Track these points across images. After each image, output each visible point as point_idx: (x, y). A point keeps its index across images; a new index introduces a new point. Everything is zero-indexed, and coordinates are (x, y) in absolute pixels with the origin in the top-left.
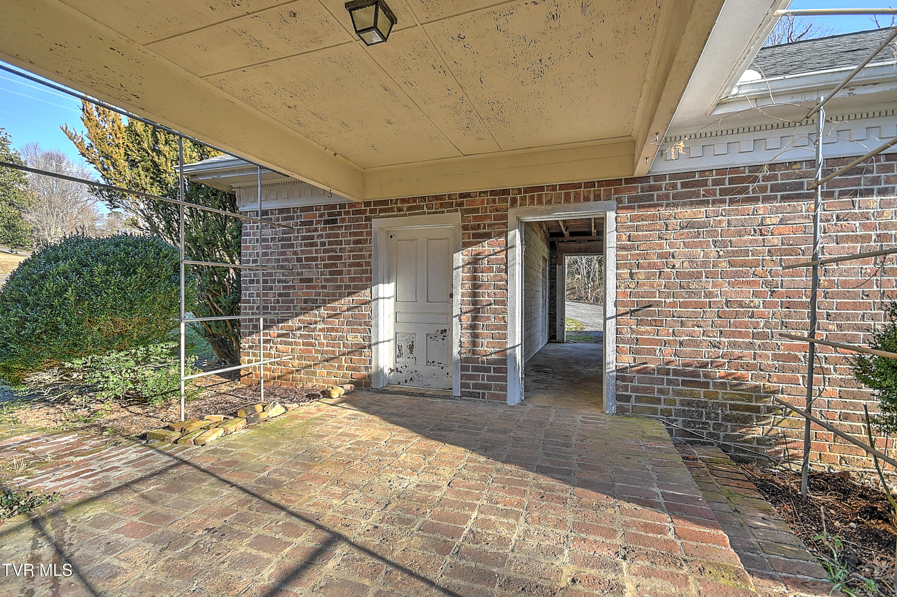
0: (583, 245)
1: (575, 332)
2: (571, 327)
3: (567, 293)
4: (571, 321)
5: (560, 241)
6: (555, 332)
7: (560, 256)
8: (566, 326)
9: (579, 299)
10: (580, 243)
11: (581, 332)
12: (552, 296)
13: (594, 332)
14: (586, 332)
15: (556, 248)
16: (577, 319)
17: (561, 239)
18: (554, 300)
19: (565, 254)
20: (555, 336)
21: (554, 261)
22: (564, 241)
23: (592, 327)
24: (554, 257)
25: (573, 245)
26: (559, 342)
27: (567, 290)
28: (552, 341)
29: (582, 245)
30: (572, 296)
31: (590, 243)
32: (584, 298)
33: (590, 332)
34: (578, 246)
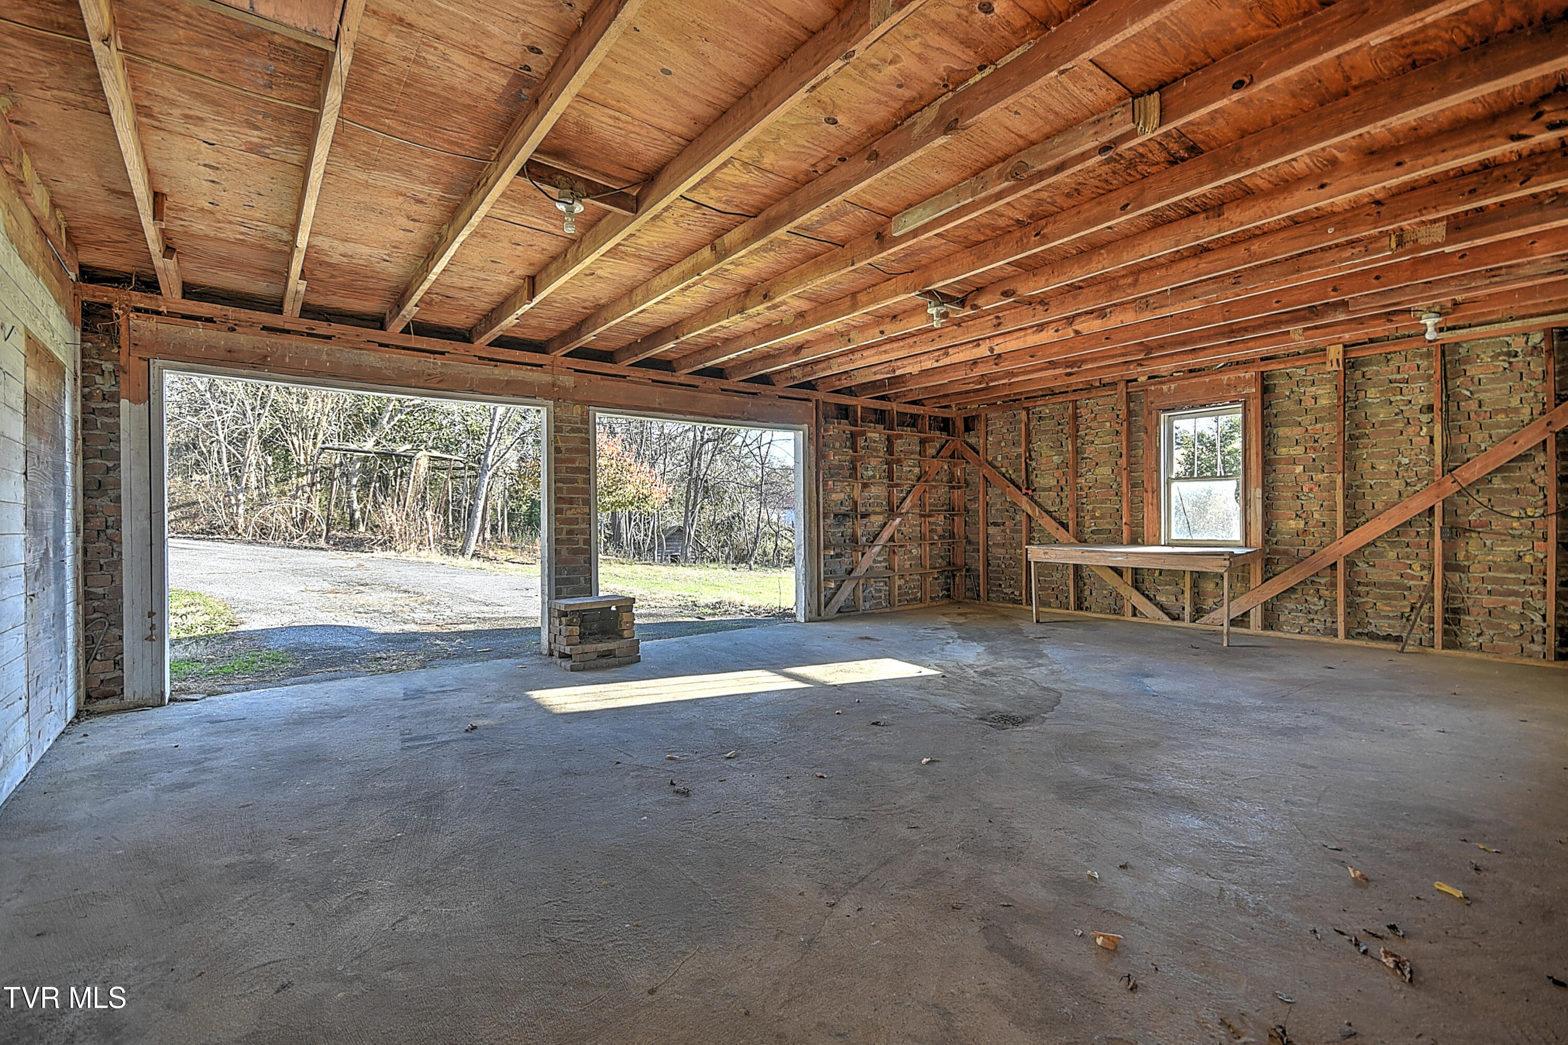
0: (244, 340)
1: (207, 639)
2: (190, 621)
3: (169, 516)
4: (188, 600)
5: (138, 310)
6: (118, 664)
7: (134, 363)
8: (171, 620)
9: (211, 532)
10: (232, 330)
11: (233, 637)
12: (97, 522)
13: (281, 630)
14: (251, 636)
15: (112, 334)
16: (208, 589)
17: (139, 299)
18: (111, 540)
19: (159, 362)
20: (120, 681)
21: (104, 384)
22: (159, 313)
23: (268, 612)
24: (108, 366)
25: (198, 333)
26: (139, 707)
27: (170, 509)
28: (102, 705)
29: (242, 338)
30: (186, 525)
31: (274, 339)
32: (227, 529)
33: (266, 634)
34: (218, 337)
